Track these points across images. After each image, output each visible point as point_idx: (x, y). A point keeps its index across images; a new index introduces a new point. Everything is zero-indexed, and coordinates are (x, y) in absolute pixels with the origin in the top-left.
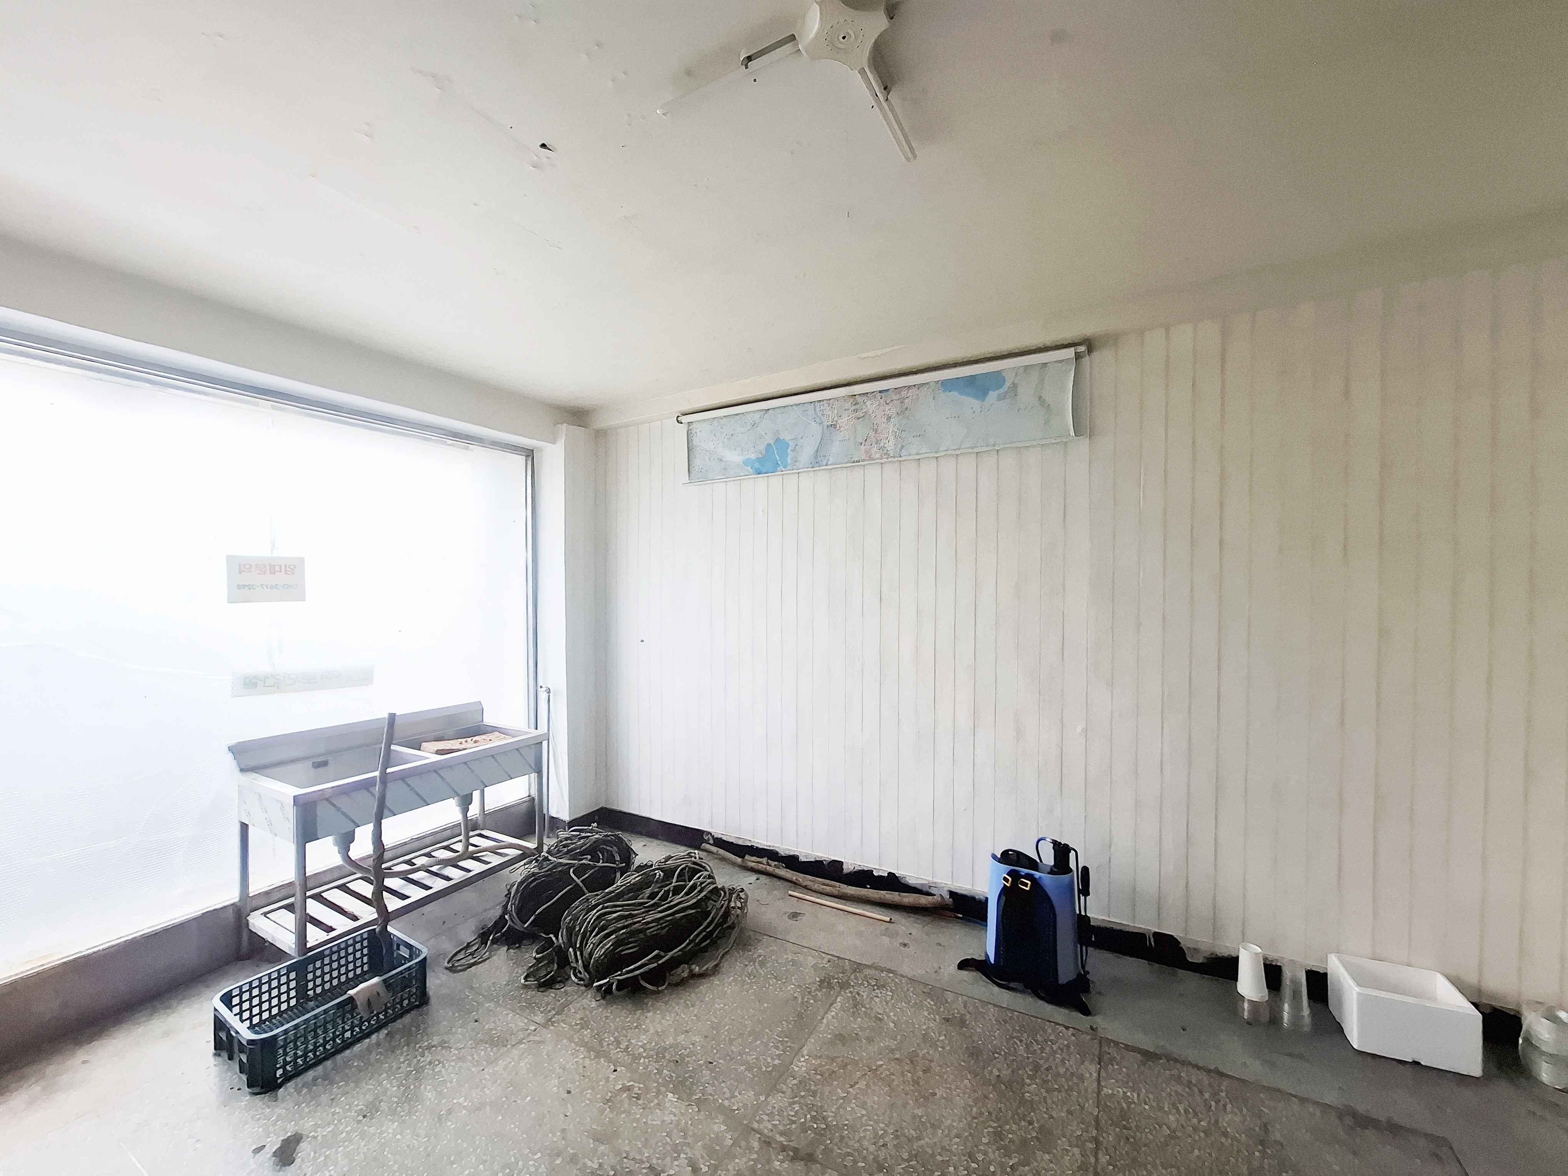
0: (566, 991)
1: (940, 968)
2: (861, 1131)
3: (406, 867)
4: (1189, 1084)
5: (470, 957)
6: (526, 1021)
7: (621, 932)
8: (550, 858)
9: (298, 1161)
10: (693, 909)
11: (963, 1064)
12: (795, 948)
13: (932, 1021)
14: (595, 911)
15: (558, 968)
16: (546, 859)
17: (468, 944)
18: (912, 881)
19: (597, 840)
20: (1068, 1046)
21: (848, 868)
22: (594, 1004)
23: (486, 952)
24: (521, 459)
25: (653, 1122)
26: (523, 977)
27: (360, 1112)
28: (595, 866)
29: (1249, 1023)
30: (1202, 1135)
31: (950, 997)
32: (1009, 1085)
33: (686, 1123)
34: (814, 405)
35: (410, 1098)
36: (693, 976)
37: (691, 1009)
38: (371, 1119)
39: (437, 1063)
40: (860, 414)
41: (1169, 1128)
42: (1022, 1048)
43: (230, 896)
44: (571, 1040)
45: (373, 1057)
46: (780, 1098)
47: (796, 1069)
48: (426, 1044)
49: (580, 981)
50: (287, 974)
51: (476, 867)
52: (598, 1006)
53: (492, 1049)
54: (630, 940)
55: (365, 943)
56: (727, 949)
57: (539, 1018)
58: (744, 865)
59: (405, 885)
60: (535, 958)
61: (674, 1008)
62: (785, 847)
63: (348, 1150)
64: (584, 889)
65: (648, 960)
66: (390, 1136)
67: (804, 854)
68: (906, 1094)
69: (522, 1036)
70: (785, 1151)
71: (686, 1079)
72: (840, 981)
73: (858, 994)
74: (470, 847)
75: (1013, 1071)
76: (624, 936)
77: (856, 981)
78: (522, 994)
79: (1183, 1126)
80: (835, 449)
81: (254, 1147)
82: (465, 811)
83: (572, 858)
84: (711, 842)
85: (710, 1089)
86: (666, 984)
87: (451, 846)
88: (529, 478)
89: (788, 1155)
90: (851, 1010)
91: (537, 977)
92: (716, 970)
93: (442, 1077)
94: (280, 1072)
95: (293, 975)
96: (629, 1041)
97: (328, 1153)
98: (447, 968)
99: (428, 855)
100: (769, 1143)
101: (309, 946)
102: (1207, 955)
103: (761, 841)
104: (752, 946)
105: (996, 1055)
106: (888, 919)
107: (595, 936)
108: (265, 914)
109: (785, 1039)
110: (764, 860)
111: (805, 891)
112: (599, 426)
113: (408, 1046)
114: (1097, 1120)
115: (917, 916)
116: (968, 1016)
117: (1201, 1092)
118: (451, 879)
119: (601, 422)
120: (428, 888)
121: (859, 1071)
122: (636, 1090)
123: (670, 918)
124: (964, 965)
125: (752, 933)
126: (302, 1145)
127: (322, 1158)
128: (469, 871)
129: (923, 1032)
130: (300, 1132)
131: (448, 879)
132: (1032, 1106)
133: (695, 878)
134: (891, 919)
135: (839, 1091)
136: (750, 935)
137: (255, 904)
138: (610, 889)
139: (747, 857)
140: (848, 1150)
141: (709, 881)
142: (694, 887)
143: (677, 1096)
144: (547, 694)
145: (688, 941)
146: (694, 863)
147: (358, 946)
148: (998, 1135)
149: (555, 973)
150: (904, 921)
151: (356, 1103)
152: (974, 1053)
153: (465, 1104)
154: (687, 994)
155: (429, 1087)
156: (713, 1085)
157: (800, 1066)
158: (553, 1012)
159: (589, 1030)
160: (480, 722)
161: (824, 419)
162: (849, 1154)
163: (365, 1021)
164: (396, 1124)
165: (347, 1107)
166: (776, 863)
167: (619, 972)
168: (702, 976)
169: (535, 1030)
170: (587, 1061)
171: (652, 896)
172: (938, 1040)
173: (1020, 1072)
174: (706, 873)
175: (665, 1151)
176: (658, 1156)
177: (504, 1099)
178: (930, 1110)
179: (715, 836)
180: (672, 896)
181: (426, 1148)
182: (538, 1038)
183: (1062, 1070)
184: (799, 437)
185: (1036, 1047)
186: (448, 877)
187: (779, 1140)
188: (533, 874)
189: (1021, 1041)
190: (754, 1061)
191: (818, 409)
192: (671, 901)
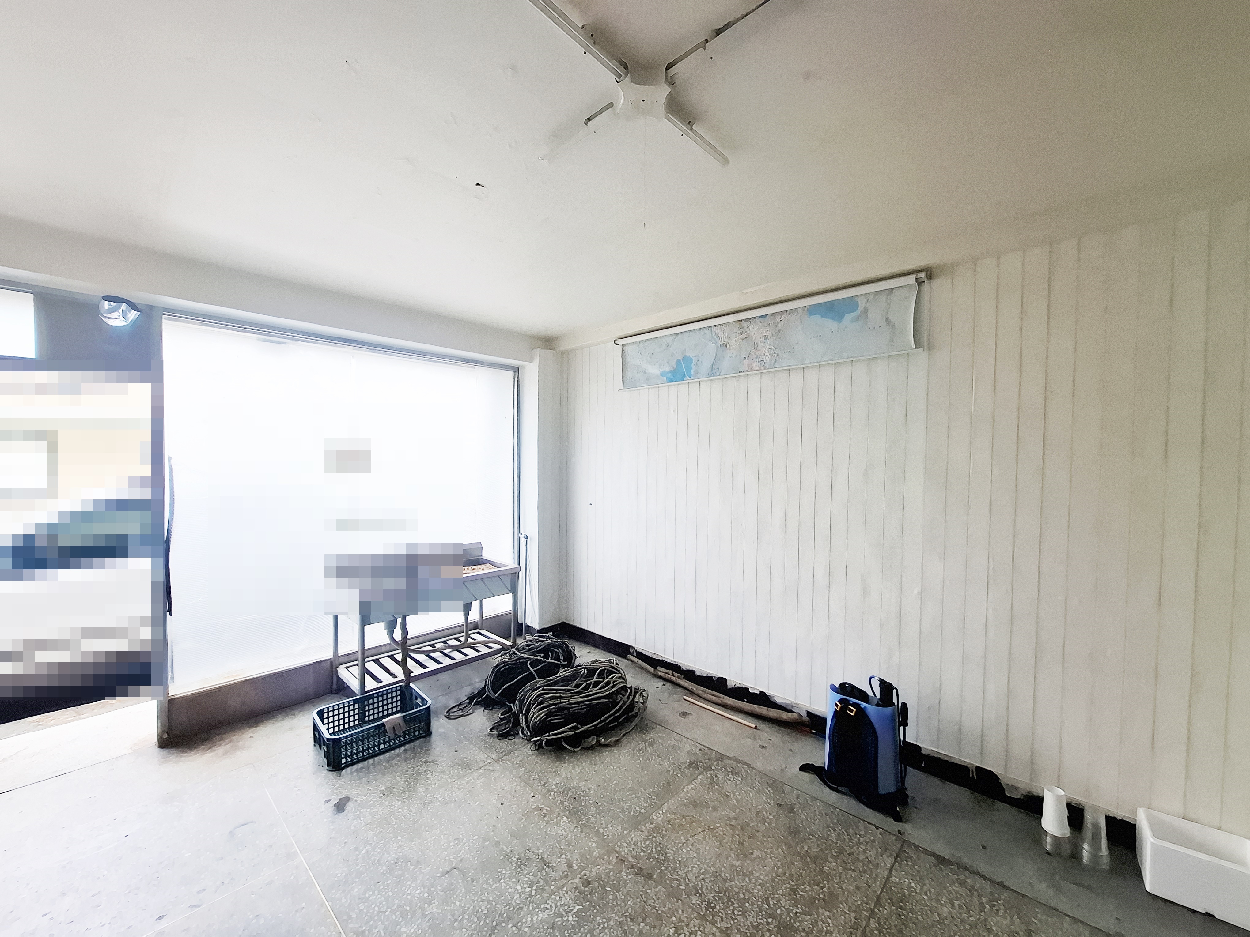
0: (514, 742)
1: (786, 768)
2: (690, 866)
3: (430, 648)
4: (972, 889)
5: (461, 711)
6: (486, 756)
7: (551, 708)
8: (517, 652)
9: (346, 811)
10: (606, 699)
11: (782, 838)
12: (678, 737)
13: (768, 804)
14: (537, 691)
15: (512, 726)
16: (514, 653)
17: (461, 702)
18: (778, 700)
19: (549, 644)
20: (873, 841)
21: (730, 685)
22: (530, 753)
23: (470, 710)
24: (511, 374)
25: (551, 833)
26: (489, 728)
27: (382, 792)
28: (545, 662)
29: (1048, 853)
30: (968, 927)
31: (788, 789)
32: (815, 860)
33: (571, 837)
34: (711, 330)
35: (410, 789)
36: (599, 745)
37: (594, 766)
38: (387, 797)
39: (429, 772)
40: (744, 336)
41: (939, 915)
42: (833, 836)
43: (328, 654)
44: (511, 773)
45: (395, 762)
46: (639, 835)
47: (655, 818)
48: (424, 760)
49: (525, 736)
50: (354, 705)
51: (471, 653)
52: (533, 755)
53: (462, 770)
54: (558, 713)
55: (399, 693)
56: (627, 731)
57: (494, 756)
58: (656, 673)
59: (427, 660)
60: (500, 718)
61: (582, 763)
62: (686, 664)
63: (372, 811)
64: (536, 676)
65: (568, 729)
66: (396, 808)
67: (700, 670)
68: (731, 849)
69: (482, 765)
70: (633, 868)
71: (578, 810)
72: (705, 765)
73: (716, 776)
74: (469, 639)
75: (821, 850)
76: (554, 710)
77: (717, 767)
78: (487, 739)
79: (952, 917)
80: (726, 364)
81: (325, 800)
82: (467, 615)
83: (532, 654)
84: (635, 654)
85: (592, 820)
86: (581, 747)
87: (459, 638)
88: (516, 387)
89: (634, 871)
90: (707, 786)
91: (498, 730)
92: (617, 742)
93: (430, 781)
94: (344, 761)
95: (357, 706)
96: (548, 779)
97: (362, 810)
98: (446, 716)
99: (444, 642)
100: (624, 861)
101: (366, 689)
102: (1024, 793)
103: (669, 658)
104: (647, 731)
105: (811, 837)
106: (754, 726)
107: (535, 708)
108: (347, 668)
109: (654, 797)
110: (671, 672)
111: (698, 698)
112: (563, 349)
113: (414, 759)
114: (879, 898)
115: (779, 728)
116: (798, 806)
117: (980, 896)
118: (455, 659)
119: (564, 346)
120: (440, 663)
121: (700, 828)
122: (544, 811)
123: (589, 703)
124: (805, 768)
125: (648, 722)
126: (349, 803)
127: (358, 813)
128: (466, 655)
129: (758, 811)
130: (349, 796)
131: (453, 659)
132: (828, 877)
133: (609, 677)
134: (756, 726)
135: (682, 838)
136: (647, 724)
137: (341, 660)
138: (551, 678)
139: (659, 668)
140: (677, 877)
141: (620, 681)
142: (608, 683)
143: (569, 820)
144: (526, 540)
145: (599, 720)
146: (612, 667)
147: (394, 694)
148: (793, 891)
149: (510, 729)
150: (768, 730)
151: (380, 786)
152: (794, 832)
153: (440, 799)
154: (593, 756)
155: (421, 785)
156: (596, 818)
157: (658, 817)
158: (504, 754)
159: (523, 769)
160: (480, 556)
161: (718, 341)
162: (677, 880)
163: (392, 740)
164: (400, 802)
165: (376, 787)
166: (679, 675)
167: (548, 734)
168: (606, 746)
169: (490, 763)
170: (518, 787)
171: (577, 686)
172: (768, 818)
173: (827, 852)
174: (619, 675)
175: (554, 852)
176: (549, 853)
177: (463, 801)
178: (746, 864)
179: (638, 651)
180: (592, 688)
181: (414, 819)
182: (490, 768)
183: (861, 857)
184: (700, 355)
185: (846, 837)
186: (453, 657)
187: (630, 861)
188: (504, 662)
189: (835, 831)
190: (628, 807)
191: (713, 333)
192: (591, 691)
